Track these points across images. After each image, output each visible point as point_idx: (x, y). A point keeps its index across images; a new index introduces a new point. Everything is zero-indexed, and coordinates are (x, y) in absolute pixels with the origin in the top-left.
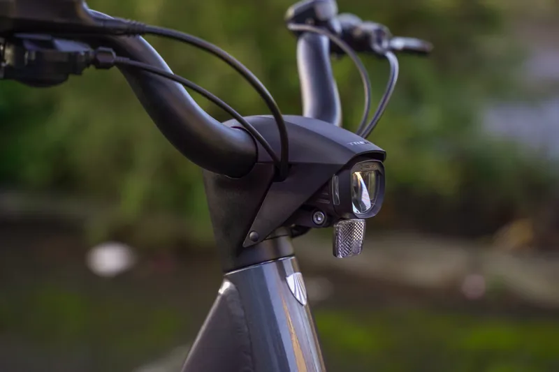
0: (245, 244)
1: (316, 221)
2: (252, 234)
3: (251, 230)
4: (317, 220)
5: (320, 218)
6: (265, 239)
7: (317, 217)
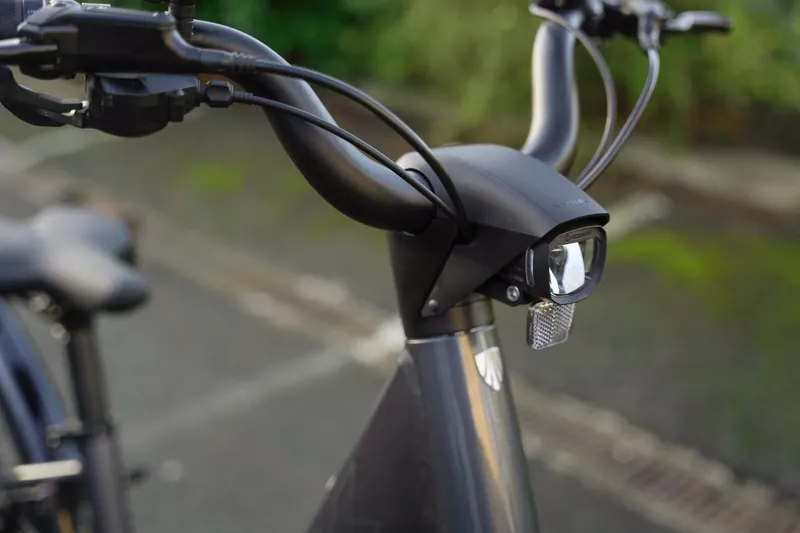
0: (425, 312)
1: (510, 297)
2: (432, 302)
3: (431, 296)
4: (512, 295)
5: (514, 293)
6: (452, 306)
7: (512, 290)
